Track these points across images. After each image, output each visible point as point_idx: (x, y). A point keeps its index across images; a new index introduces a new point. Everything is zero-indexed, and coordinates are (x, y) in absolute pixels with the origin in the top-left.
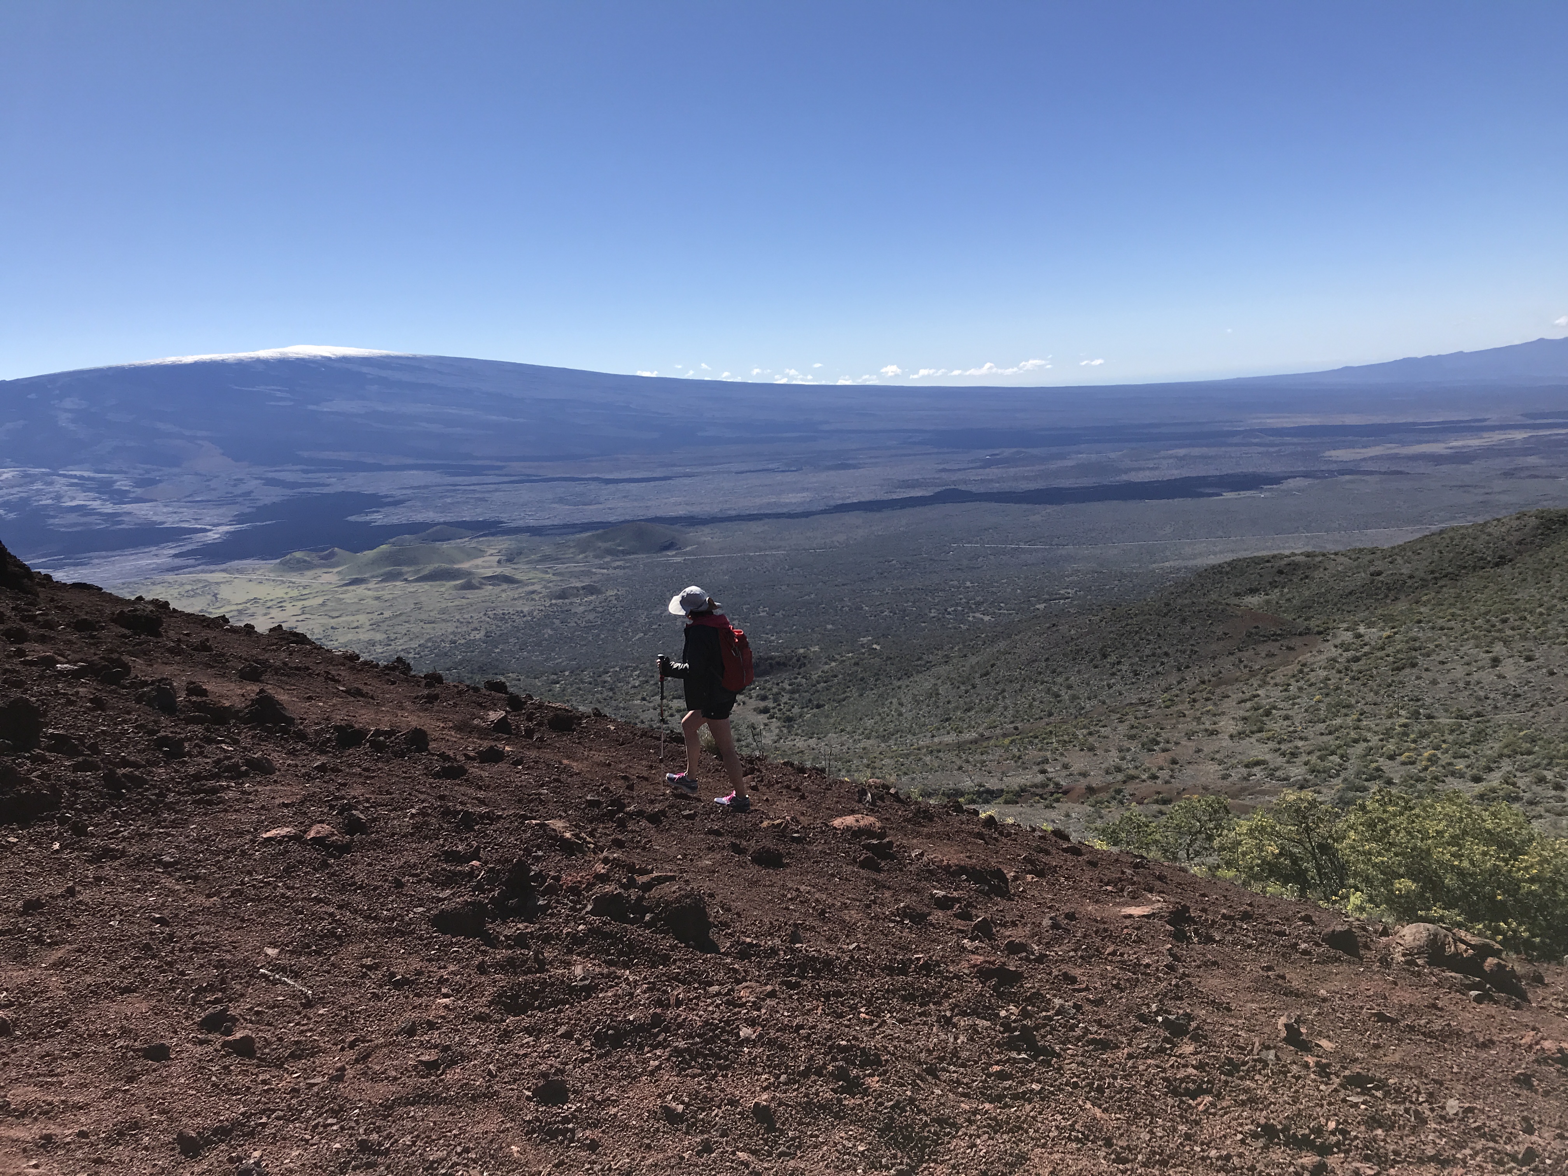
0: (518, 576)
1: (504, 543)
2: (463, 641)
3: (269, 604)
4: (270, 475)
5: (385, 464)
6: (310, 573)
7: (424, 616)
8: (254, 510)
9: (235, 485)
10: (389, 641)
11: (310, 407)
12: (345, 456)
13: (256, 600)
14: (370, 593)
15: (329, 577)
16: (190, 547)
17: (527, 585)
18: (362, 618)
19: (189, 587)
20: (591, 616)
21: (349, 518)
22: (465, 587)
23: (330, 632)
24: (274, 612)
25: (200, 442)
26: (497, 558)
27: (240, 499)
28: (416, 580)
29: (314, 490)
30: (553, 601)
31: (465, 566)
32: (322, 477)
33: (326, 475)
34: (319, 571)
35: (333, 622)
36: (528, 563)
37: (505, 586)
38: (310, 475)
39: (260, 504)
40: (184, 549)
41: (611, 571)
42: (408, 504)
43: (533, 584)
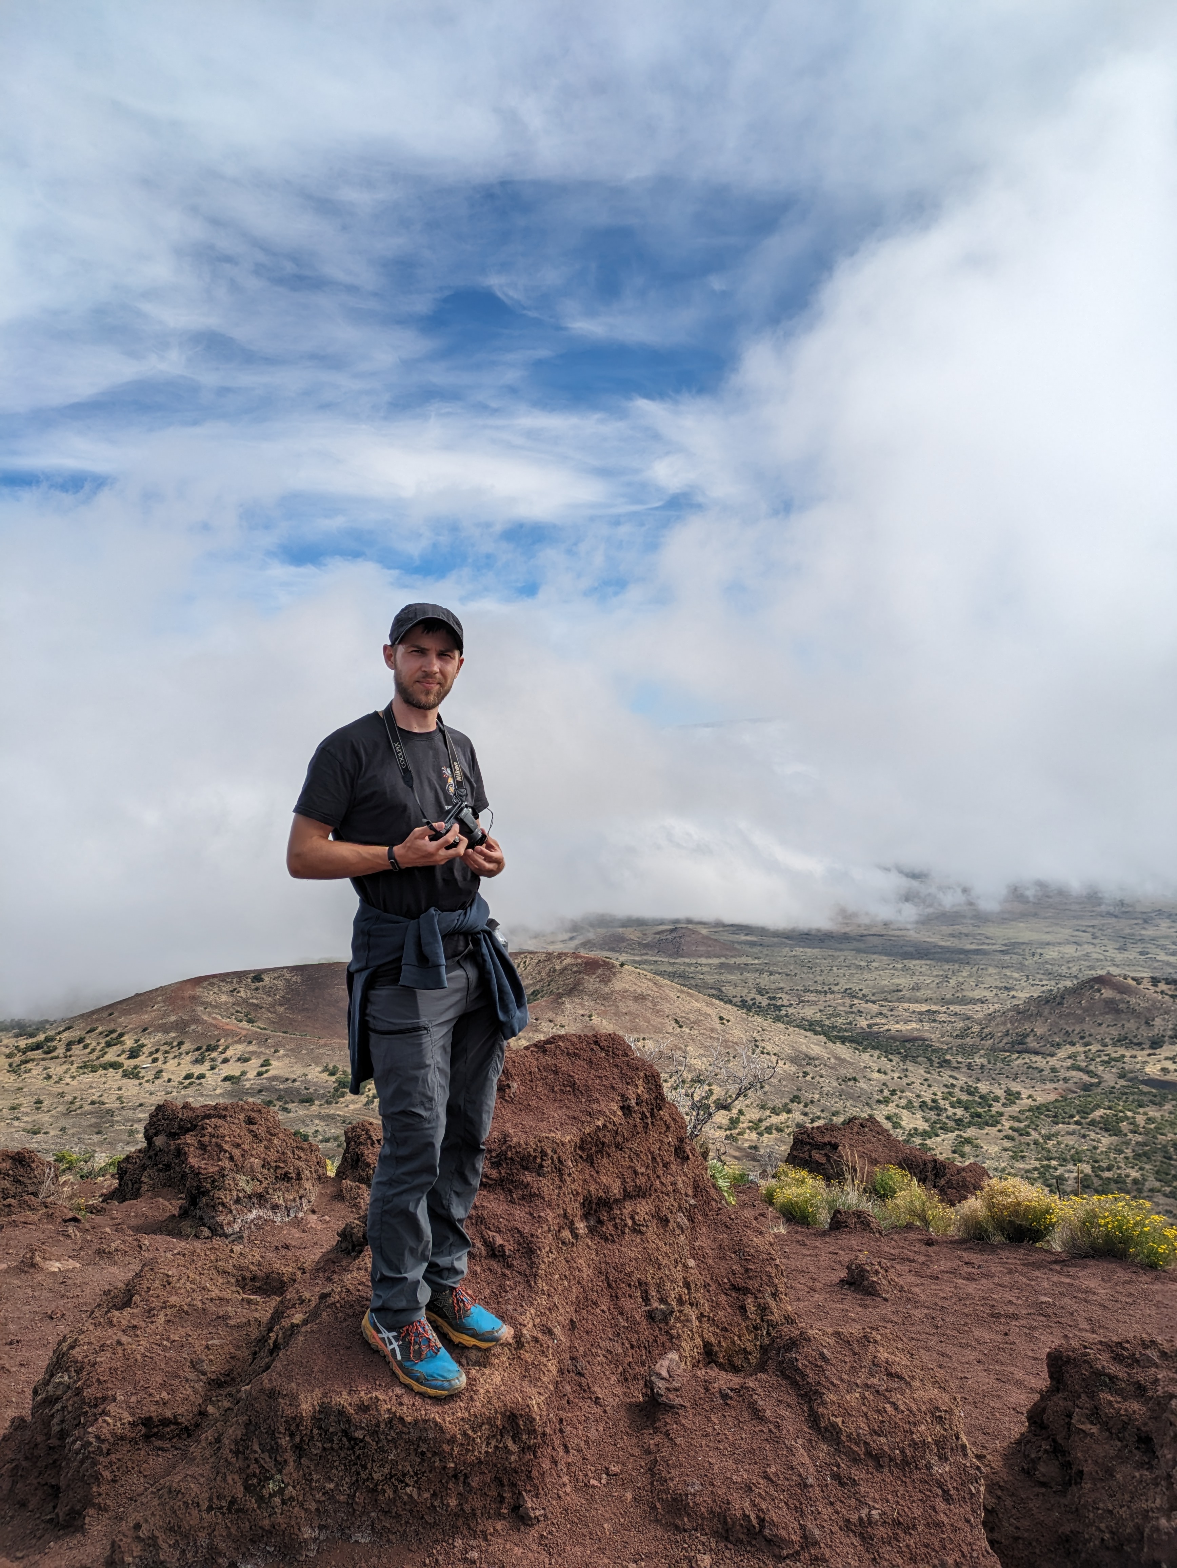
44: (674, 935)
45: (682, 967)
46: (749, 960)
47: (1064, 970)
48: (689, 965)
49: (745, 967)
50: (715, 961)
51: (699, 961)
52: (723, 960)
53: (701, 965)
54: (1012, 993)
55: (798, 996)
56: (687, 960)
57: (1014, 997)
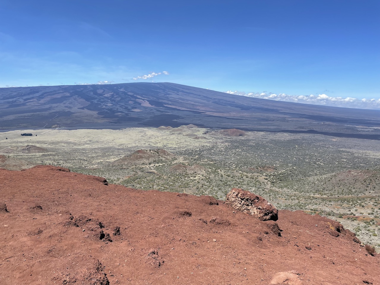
0: (207, 137)
1: (204, 130)
2: (194, 150)
3: (156, 136)
4: (158, 109)
5: (181, 109)
6: (164, 131)
7: (187, 143)
8: (153, 116)
9: (151, 110)
10: (179, 148)
11: (167, 96)
12: (173, 107)
13: (153, 135)
14: (176, 137)
15: (168, 132)
16: (142, 122)
17: (209, 139)
18: (174, 142)
19: (140, 131)
20: (222, 149)
21: (173, 120)
22: (195, 138)
23: (167, 144)
24: (156, 138)
25: (145, 101)
26: (203, 133)
27: (151, 114)
28: (186, 135)
29: (166, 113)
30: (214, 144)
31: (196, 134)
32: (168, 111)
33: (169, 110)
34: (166, 131)
35: (168, 142)
36: (209, 135)
37: (204, 139)
38: (166, 110)
39: (155, 115)
40: (140, 122)
41: (227, 139)
42: (185, 118)
43: (210, 139)
44: (28, 147)
45: (30, 156)
46: (51, 153)
47: (132, 149)
48: (33, 155)
49: (51, 155)
50: (41, 154)
51: (36, 154)
52: (43, 153)
53: (36, 155)
54: (121, 156)
55: (65, 161)
56: (32, 154)
57: (121, 157)
